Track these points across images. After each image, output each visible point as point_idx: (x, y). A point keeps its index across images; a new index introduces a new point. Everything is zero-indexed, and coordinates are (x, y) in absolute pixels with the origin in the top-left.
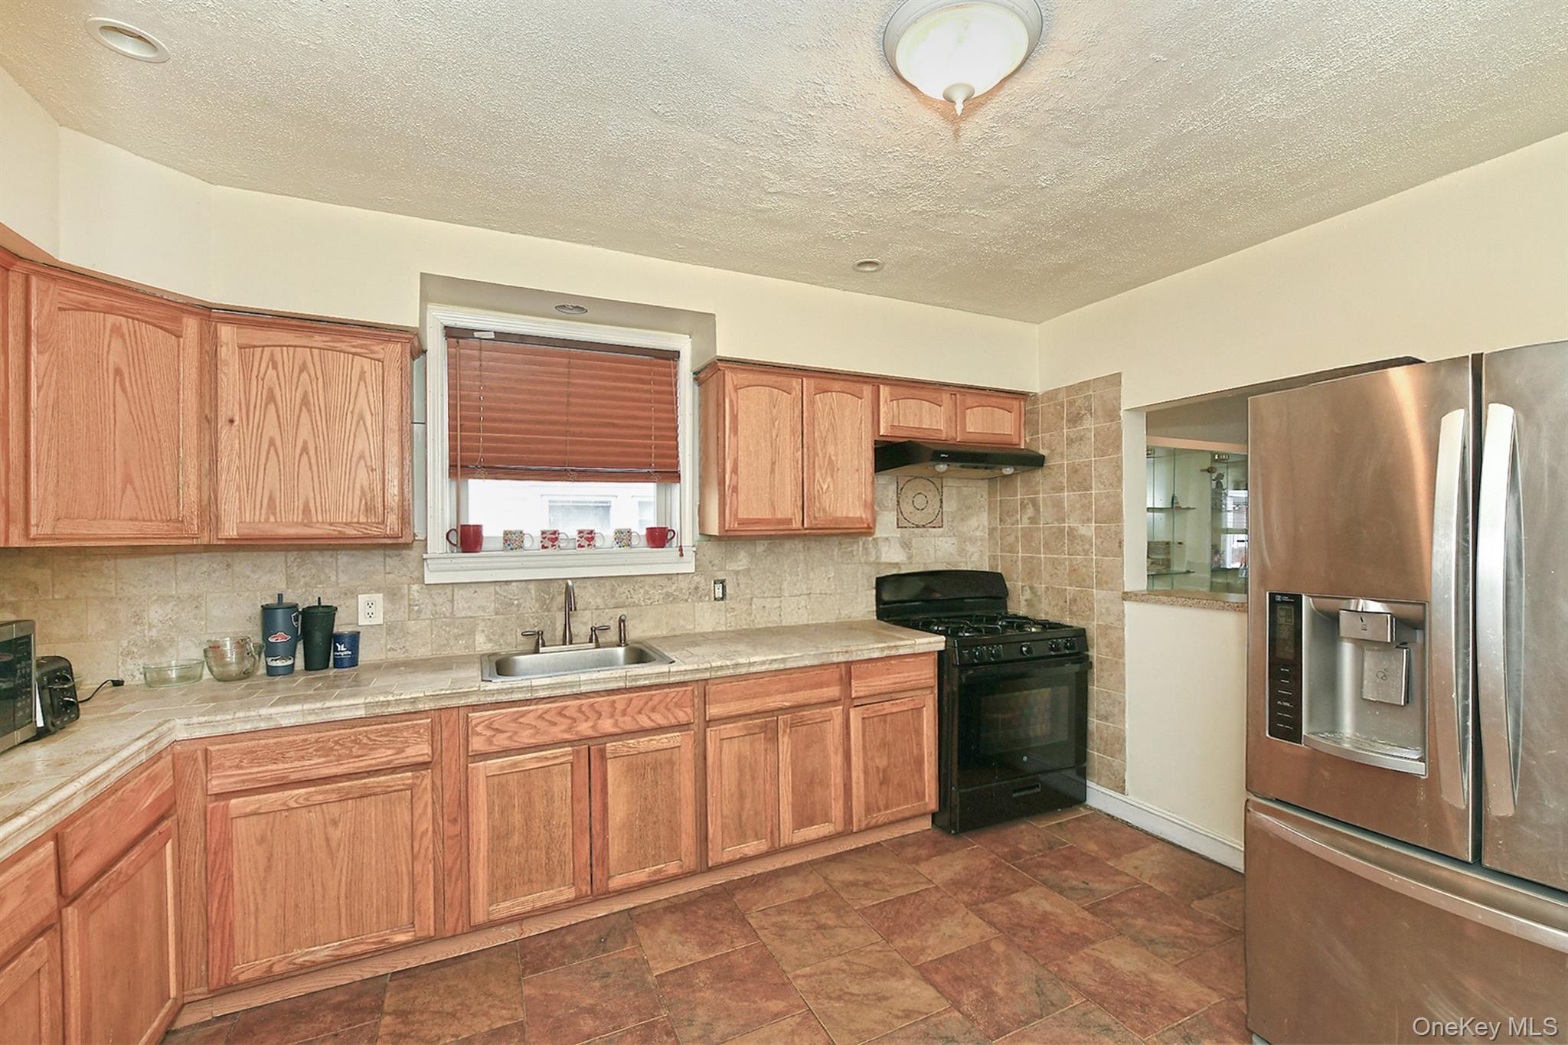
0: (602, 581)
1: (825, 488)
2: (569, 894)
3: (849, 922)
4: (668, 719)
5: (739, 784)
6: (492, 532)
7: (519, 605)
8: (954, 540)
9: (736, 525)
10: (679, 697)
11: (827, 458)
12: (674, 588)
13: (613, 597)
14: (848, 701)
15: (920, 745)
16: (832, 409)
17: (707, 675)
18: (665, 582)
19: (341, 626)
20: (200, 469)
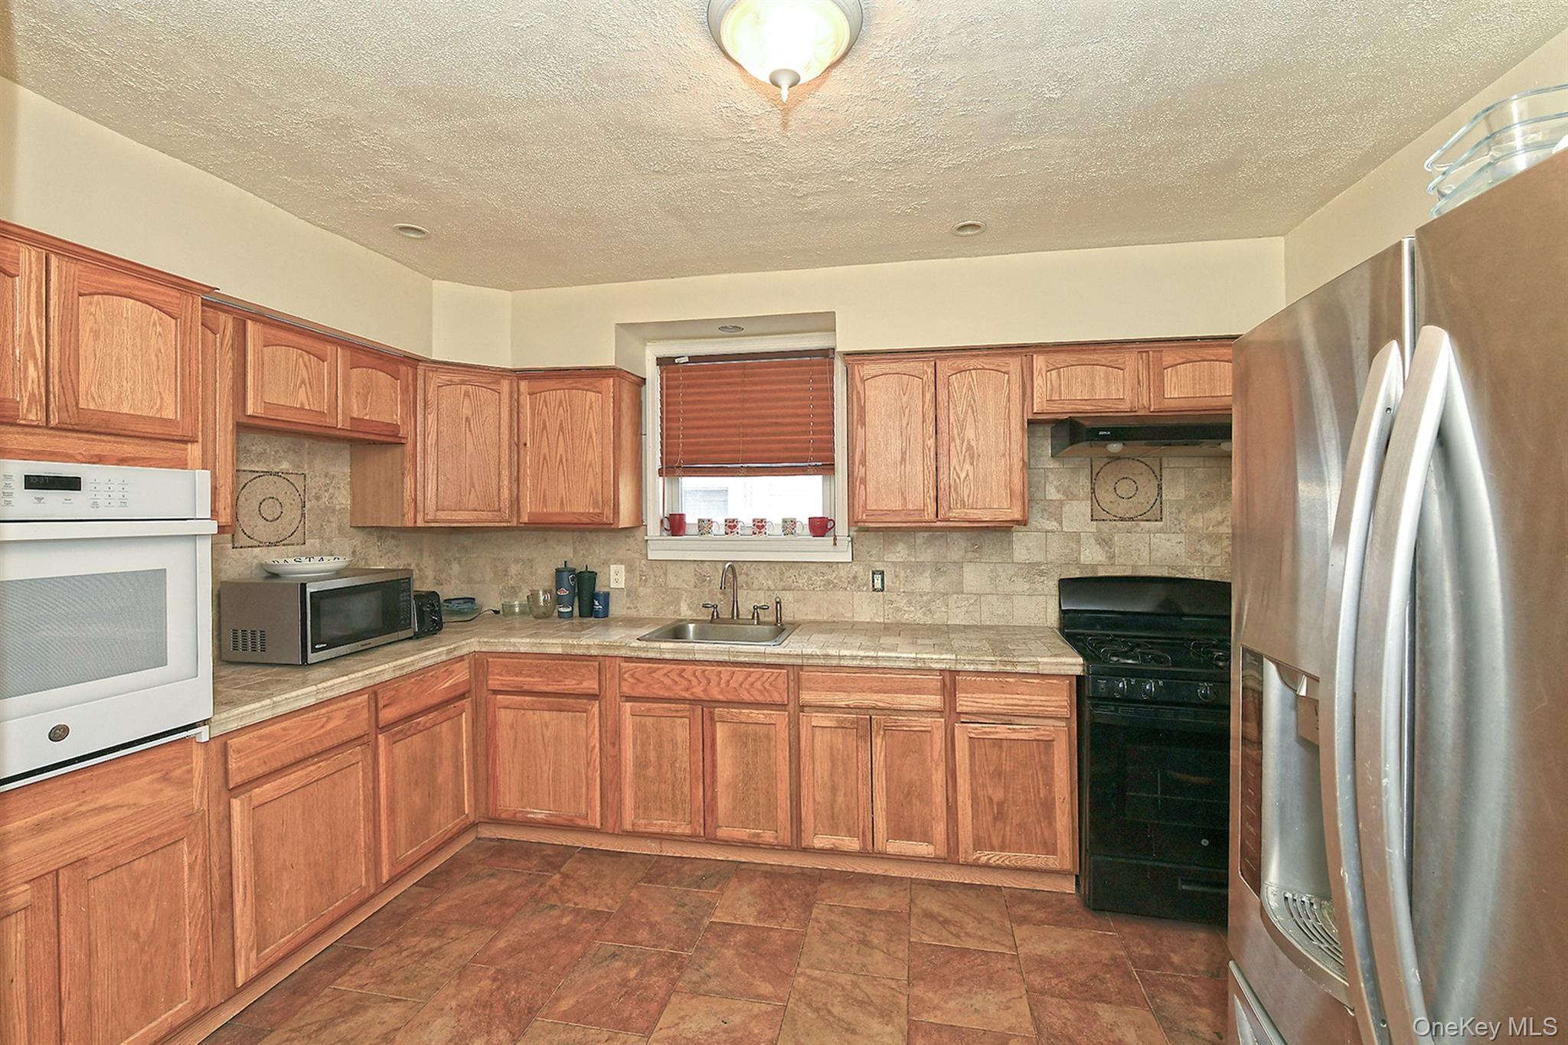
0: (773, 565)
1: (963, 476)
2: (683, 829)
3: (892, 949)
4: (765, 697)
5: (831, 775)
6: (691, 519)
7: (710, 582)
8: (1180, 537)
9: (864, 517)
10: (772, 678)
11: (965, 444)
12: (834, 575)
13: (781, 580)
14: (953, 715)
15: (1049, 784)
16: (970, 388)
17: (799, 662)
18: (825, 569)
19: (600, 588)
20: (510, 477)
